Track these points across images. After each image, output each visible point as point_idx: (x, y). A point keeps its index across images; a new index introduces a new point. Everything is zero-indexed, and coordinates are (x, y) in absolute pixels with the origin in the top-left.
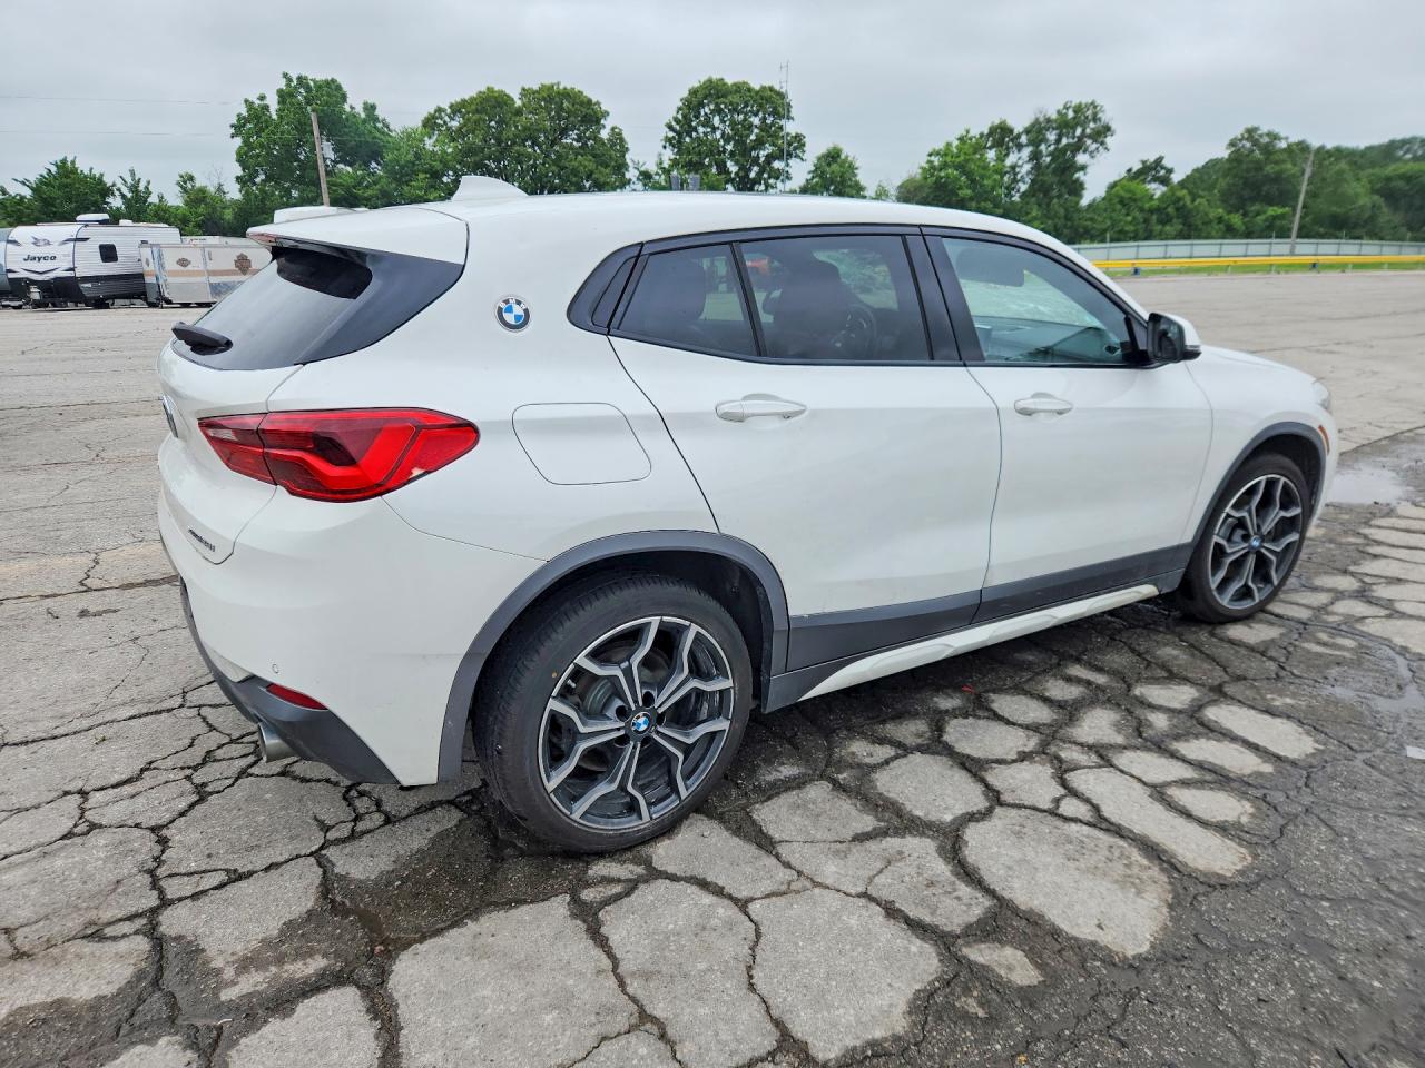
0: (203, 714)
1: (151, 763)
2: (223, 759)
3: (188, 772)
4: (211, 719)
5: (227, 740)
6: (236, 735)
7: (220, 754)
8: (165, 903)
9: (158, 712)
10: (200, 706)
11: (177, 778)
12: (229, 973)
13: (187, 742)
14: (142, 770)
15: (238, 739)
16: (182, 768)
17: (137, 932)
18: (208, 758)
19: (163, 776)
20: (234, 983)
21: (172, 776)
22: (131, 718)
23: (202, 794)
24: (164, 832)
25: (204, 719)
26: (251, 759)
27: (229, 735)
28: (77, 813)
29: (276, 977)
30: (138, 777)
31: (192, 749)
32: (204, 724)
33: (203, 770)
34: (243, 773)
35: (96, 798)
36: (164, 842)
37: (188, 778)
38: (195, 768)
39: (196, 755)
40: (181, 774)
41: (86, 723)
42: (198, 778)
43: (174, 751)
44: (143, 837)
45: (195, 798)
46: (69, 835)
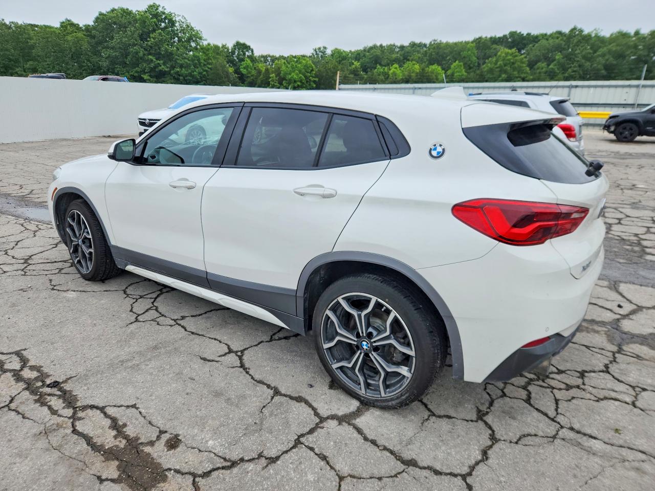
0: (555, 413)
1: (598, 401)
2: (563, 383)
3: (582, 386)
4: (553, 406)
5: (555, 391)
6: (548, 390)
7: (563, 386)
8: (614, 353)
9: (578, 432)
10: (553, 420)
11: (589, 387)
12: (603, 332)
13: (574, 401)
14: (602, 400)
15: (548, 388)
16: (584, 390)
17: (625, 351)
18: (569, 387)
19: (594, 391)
20: (603, 331)
21: (591, 389)
22: (595, 438)
23: (582, 374)
24: (605, 369)
25: (556, 410)
26: (551, 376)
27: (552, 392)
28: (639, 397)
29: (592, 326)
30: (606, 398)
31: (574, 396)
32: (559, 406)
33: (576, 384)
34: (560, 372)
35: (629, 399)
36: (606, 366)
37: (584, 384)
38: (578, 387)
39: (574, 392)
40: (586, 387)
41: (625, 452)
42: (580, 381)
43: (583, 400)
44: (614, 372)
45: (586, 374)
46: (644, 390)
